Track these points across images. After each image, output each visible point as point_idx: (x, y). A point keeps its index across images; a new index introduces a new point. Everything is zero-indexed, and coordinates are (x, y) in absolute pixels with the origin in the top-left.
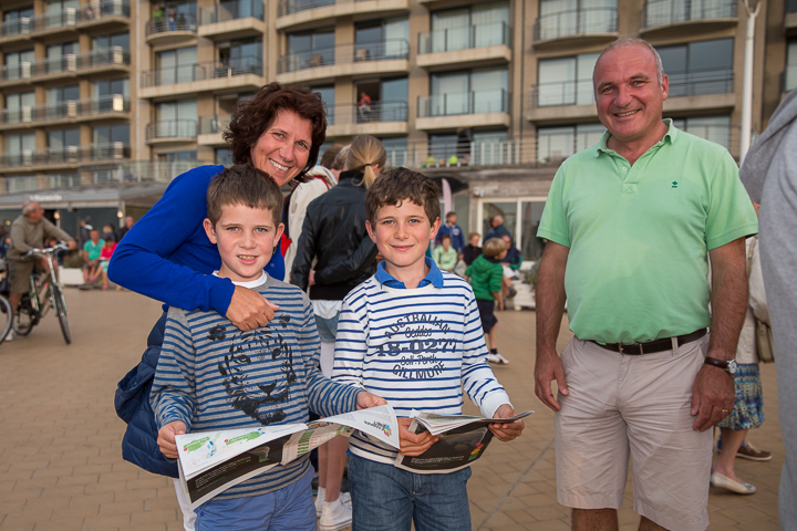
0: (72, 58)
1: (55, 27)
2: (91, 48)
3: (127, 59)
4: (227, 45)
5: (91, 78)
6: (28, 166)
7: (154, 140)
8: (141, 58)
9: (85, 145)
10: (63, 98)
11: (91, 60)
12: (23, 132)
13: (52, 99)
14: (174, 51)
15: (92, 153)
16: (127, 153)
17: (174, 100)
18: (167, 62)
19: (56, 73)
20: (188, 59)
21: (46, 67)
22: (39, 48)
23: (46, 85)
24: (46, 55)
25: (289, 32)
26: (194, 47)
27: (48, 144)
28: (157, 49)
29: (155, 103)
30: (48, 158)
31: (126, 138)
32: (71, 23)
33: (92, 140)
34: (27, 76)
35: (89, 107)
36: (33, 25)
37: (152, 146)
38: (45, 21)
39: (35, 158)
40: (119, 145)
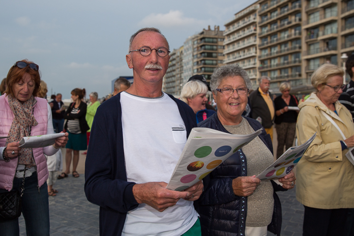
0: (286, 48)
1: (282, 40)
2: (292, 45)
3: (300, 48)
4: (327, 41)
5: (291, 54)
6: (275, 80)
7: (308, 71)
8: (304, 47)
9: (290, 73)
10: (285, 60)
11: (291, 49)
12: (274, 70)
13: (282, 60)
14: (313, 44)
15: (292, 76)
16: (300, 75)
17: (314, 59)
18: (312, 47)
19: (283, 53)
20: (317, 46)
21: (281, 52)
22: (279, 46)
23: (280, 56)
24: (281, 48)
25: (345, 36)
26: (318, 43)
27: (281, 73)
28: (309, 43)
29: (308, 60)
30: (281, 77)
31: (300, 71)
32: (286, 39)
33: (292, 71)
34: (276, 55)
35: (291, 62)
36: (277, 40)
37: (307, 73)
38: (280, 39)
39: (277, 78)
40: (297, 73)
